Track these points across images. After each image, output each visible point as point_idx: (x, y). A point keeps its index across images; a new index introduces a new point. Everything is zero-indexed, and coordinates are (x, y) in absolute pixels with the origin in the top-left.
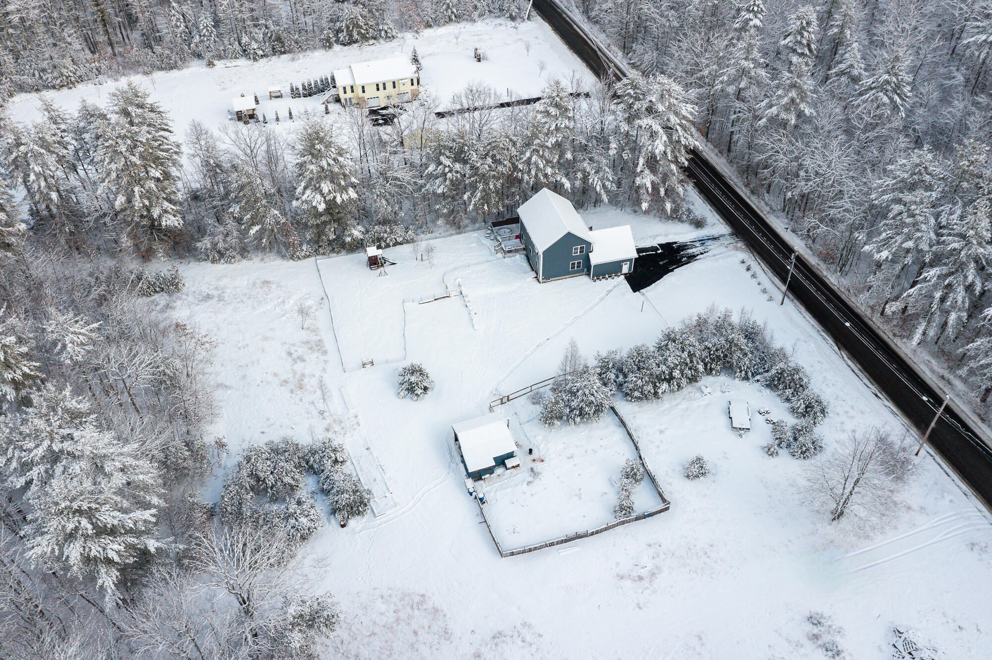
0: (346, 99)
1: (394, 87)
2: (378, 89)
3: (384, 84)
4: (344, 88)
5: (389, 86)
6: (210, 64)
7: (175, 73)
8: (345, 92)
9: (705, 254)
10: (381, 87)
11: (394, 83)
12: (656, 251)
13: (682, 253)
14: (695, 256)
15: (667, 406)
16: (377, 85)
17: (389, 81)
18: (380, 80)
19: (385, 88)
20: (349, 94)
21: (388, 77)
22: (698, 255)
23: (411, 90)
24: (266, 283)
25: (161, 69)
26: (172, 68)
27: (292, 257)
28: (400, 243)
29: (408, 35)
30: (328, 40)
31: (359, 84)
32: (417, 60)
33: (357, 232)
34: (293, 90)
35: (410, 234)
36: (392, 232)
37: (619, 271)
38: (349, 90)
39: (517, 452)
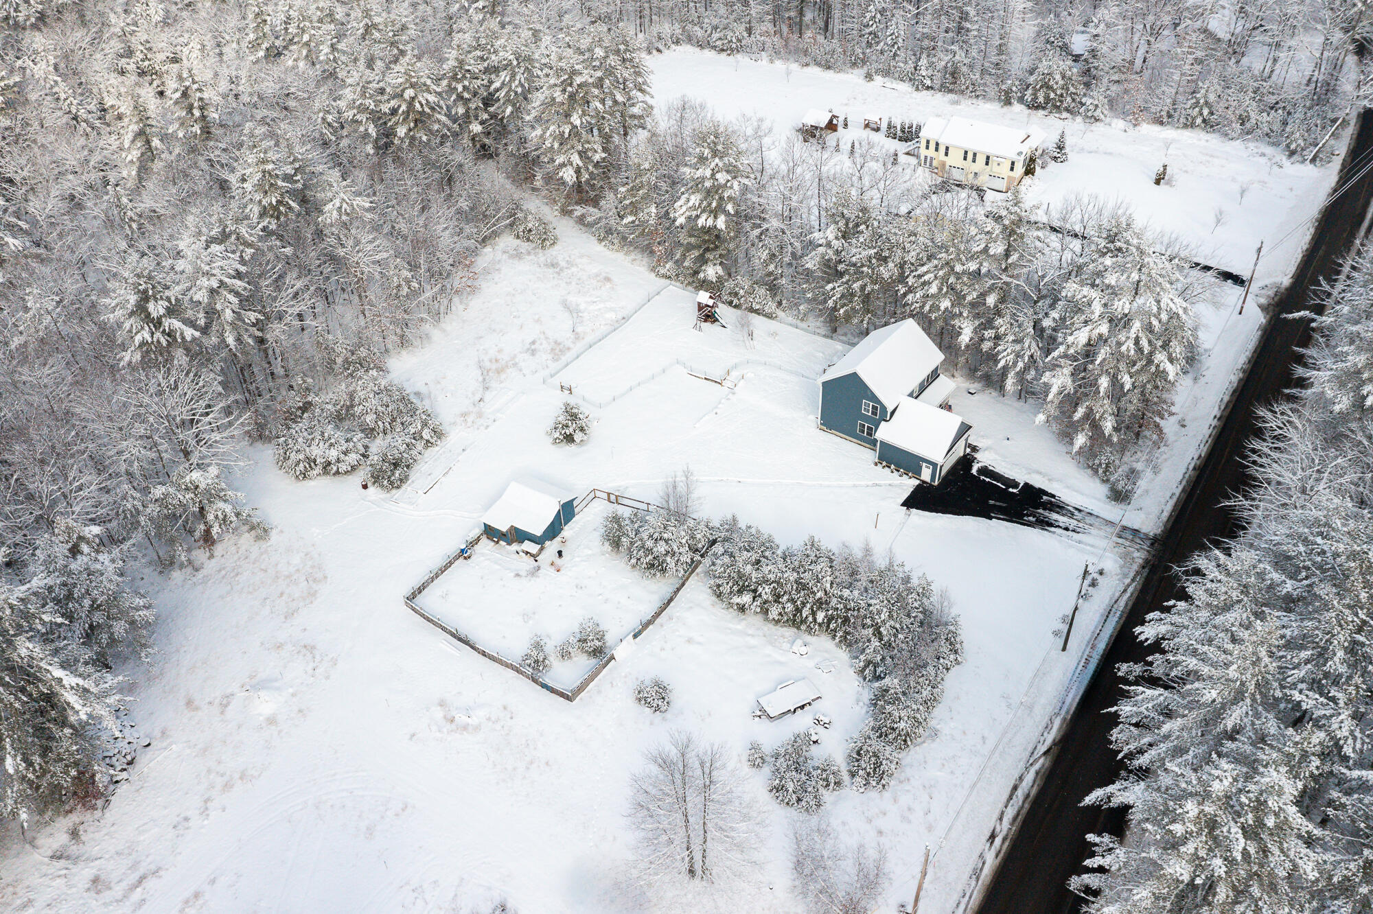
0: (926, 157)
1: (987, 164)
2: (965, 159)
3: (975, 155)
4: (928, 142)
5: (981, 159)
6: (869, 77)
7: (830, 74)
8: (927, 148)
9: (1070, 533)
10: (970, 156)
11: (988, 158)
12: (1008, 486)
13: (1041, 511)
14: (1051, 525)
15: (739, 627)
16: (966, 152)
17: (982, 153)
18: (972, 147)
19: (974, 161)
20: (931, 152)
21: (983, 148)
22: (1059, 526)
23: (1009, 177)
24: (608, 279)
25: (818, 64)
26: (829, 68)
27: (653, 269)
28: (757, 312)
29: (1119, 124)
30: (1007, 93)
31: (944, 142)
32: (1060, 147)
33: (712, 272)
34: (889, 127)
35: (771, 306)
36: (750, 293)
37: (917, 472)
38: (933, 146)
39: (552, 546)
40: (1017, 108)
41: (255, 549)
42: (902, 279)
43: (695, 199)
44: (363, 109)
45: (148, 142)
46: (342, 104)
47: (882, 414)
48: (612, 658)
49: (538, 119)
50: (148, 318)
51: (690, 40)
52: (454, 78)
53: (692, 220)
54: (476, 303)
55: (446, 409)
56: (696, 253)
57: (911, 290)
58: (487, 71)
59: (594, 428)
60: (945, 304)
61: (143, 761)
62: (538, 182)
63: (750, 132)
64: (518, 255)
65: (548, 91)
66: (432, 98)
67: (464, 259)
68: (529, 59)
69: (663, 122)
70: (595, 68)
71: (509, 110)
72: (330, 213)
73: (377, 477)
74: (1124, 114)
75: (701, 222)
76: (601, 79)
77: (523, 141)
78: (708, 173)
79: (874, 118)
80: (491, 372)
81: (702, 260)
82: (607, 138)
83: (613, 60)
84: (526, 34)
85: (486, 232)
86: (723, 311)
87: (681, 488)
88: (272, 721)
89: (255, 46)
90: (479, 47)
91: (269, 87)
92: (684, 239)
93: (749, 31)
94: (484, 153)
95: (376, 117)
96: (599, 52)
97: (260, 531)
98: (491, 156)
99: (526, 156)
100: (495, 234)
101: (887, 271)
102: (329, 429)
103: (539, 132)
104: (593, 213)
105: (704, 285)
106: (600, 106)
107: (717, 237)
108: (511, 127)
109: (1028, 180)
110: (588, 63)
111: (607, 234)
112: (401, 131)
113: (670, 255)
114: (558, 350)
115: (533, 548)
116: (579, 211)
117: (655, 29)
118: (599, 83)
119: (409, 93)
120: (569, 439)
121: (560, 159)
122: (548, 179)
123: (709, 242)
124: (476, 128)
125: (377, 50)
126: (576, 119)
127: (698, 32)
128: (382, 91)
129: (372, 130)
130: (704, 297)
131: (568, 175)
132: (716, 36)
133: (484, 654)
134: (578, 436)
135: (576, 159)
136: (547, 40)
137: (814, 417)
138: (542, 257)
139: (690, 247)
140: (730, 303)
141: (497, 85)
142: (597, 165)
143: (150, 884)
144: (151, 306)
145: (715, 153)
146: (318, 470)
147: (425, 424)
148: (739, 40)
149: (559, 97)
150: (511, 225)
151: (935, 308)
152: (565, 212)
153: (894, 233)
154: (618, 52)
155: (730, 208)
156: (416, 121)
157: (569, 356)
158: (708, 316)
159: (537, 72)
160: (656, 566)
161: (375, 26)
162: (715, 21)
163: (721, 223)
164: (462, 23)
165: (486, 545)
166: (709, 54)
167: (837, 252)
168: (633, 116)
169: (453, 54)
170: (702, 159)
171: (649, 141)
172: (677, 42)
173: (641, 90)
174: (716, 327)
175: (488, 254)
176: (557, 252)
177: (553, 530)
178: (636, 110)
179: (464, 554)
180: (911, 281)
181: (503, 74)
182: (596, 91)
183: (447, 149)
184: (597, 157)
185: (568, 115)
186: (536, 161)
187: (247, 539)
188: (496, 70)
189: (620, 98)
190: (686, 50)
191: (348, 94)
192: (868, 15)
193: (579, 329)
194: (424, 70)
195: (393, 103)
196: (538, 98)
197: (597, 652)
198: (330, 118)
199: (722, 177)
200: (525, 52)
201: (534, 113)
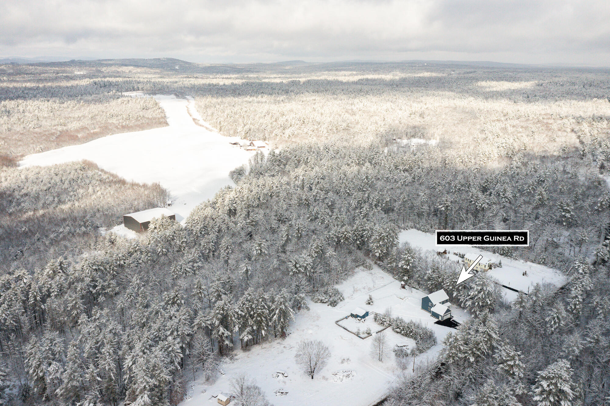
0: (466, 262)
23: (484, 269)
24: (383, 278)
27: (393, 277)
28: (414, 288)
29: (522, 261)
30: (494, 250)
31: (470, 259)
32: (500, 264)
33: (406, 278)
34: (460, 254)
35: (417, 287)
36: (413, 283)
37: (438, 318)
38: (467, 260)
39: (363, 320)
40: (497, 254)
41: (307, 312)
42: (443, 282)
43: (403, 262)
44: (335, 235)
45: (288, 237)
46: (330, 233)
47: (433, 306)
48: (371, 335)
49: (372, 242)
50: (296, 267)
51: (415, 227)
52: (355, 231)
53: (402, 266)
54: (353, 278)
55: (345, 295)
56: (402, 274)
57: (444, 284)
58: (362, 230)
59: (375, 303)
60: (451, 288)
61: (290, 335)
62: (370, 256)
63: (418, 250)
64: (363, 271)
65: (375, 236)
66: (350, 235)
67: (353, 268)
68: (372, 229)
69: (400, 246)
70: (387, 233)
71: (366, 239)
72: (328, 255)
73: (331, 304)
74: (523, 259)
75: (404, 267)
76: (388, 235)
77: (368, 246)
78: (407, 257)
79: (456, 252)
80: (355, 290)
81: (404, 275)
82: (387, 248)
83: (391, 232)
84: (373, 223)
85: (357, 264)
86: (406, 286)
87: (389, 310)
88: (311, 334)
89: (308, 218)
90: (361, 225)
91: (312, 228)
92: (401, 270)
93: (431, 227)
94: (359, 248)
95: (337, 237)
96: (388, 230)
97: (308, 309)
98: (360, 250)
99: (368, 250)
100: (359, 266)
101: (440, 280)
102: (323, 294)
103: (372, 245)
104: (381, 263)
105: (404, 280)
106: (386, 241)
107: (408, 271)
108: (366, 243)
109: (489, 270)
110: (385, 232)
111: (384, 268)
112: (342, 241)
113: (397, 274)
114: (369, 289)
115: (360, 319)
116: (378, 262)
117: (406, 224)
118: (387, 236)
119: (345, 233)
120: (369, 303)
121: (376, 251)
122: (373, 255)
123: (406, 272)
124: (358, 242)
125: (339, 223)
126: (381, 243)
127: (418, 226)
128: (339, 232)
129: (336, 240)
130: (403, 283)
131: (377, 255)
132: (422, 227)
133: (349, 331)
134: (371, 304)
135: (380, 251)
136: (377, 225)
137: (421, 307)
138: (369, 272)
139: (401, 272)
140: (409, 285)
141: (364, 233)
142: (384, 253)
143: (293, 349)
144: (297, 265)
145: (409, 253)
146: (320, 301)
147: (341, 296)
148: (428, 229)
149: (378, 238)
150: (363, 264)
151: (448, 288)
152: (376, 263)
153: (442, 272)
154: (392, 230)
155: (411, 265)
156: (346, 239)
157: (371, 290)
158: (403, 287)
159: (374, 232)
160: (382, 324)
161: (338, 217)
162: (422, 224)
163: (408, 268)
164: (357, 218)
165: (350, 318)
166: (420, 232)
167: (431, 276)
168: (394, 244)
169: (355, 226)
170: (406, 254)
171: (396, 249)
172: (412, 228)
173: (397, 239)
174: (405, 290)
175: (357, 270)
176: (372, 271)
177: (364, 317)
178: (395, 243)
179: (346, 318)
180: (444, 282)
181: (366, 232)
182: (386, 238)
183: (351, 246)
184: (384, 252)
185: (379, 242)
186: (371, 251)
187: (305, 310)
188: (365, 230)
189: (391, 240)
190: (414, 230)
191: (333, 232)
192: (463, 227)
193: (375, 286)
194: (349, 228)
195: (342, 235)
196: (373, 238)
197: (369, 334)
198: (328, 236)
199: (409, 258)
200: (372, 227)
201: (372, 241)
